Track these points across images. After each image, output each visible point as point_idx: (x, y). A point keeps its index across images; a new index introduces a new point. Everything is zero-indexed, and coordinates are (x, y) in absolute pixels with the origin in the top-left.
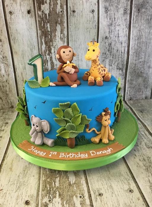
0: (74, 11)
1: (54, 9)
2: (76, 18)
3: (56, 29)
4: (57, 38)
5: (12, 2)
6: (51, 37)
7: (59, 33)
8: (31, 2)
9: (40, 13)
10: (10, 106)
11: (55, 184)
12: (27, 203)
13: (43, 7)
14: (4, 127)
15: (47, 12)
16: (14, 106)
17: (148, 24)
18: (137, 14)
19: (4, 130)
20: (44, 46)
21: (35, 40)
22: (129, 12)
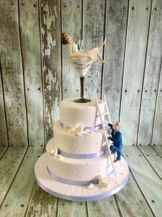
0: (66, 90)
1: (54, 89)
2: (67, 94)
3: (55, 99)
4: (55, 104)
5: (29, 83)
6: (52, 104)
7: (57, 101)
8: (41, 84)
9: (46, 90)
10: (22, 145)
11: (40, 197)
12: (22, 206)
13: (47, 87)
14: (16, 160)
15: (50, 90)
16: (25, 145)
17: (113, 99)
18: (105, 93)
19: (16, 162)
20: (47, 109)
21: (42, 104)
22: (100, 91)
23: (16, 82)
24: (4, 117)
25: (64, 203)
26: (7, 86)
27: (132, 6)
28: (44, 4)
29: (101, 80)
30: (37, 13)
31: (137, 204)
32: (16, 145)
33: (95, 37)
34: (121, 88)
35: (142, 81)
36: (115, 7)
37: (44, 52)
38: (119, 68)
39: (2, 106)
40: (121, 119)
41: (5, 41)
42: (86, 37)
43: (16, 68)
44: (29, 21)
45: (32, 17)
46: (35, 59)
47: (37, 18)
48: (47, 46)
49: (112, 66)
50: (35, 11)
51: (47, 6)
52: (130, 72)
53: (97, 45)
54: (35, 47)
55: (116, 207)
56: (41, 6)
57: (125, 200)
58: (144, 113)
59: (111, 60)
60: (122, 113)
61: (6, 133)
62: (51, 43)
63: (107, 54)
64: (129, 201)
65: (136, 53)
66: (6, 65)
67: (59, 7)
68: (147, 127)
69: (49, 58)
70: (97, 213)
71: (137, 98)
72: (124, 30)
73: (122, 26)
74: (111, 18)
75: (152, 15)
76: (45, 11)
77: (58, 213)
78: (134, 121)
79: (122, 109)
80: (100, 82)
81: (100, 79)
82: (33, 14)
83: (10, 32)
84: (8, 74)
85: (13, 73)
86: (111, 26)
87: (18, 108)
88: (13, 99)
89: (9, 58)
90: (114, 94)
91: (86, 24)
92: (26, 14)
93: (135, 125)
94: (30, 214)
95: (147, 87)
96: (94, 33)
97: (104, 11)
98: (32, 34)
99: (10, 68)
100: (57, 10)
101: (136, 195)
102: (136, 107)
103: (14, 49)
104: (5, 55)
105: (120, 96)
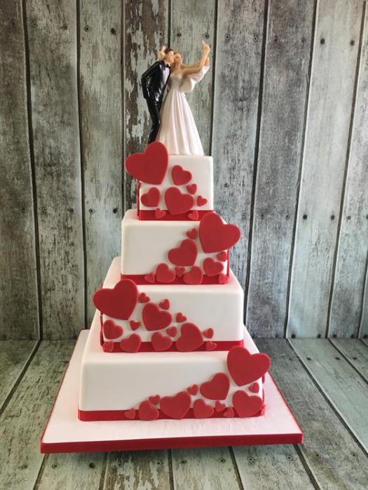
23: (65, 196)
24: (34, 272)
25: (186, 459)
26: (44, 203)
27: (321, 36)
28: (133, 29)
29: (251, 192)
30: (118, 47)
31: (347, 458)
32: (58, 335)
33: (241, 100)
34: (294, 210)
35: (340, 196)
36: (285, 38)
37: (130, 130)
38: (290, 166)
39: (32, 247)
40: (294, 278)
41: (45, 105)
42: (222, 99)
43: (67, 163)
44: (99, 64)
45: (107, 55)
46: (110, 145)
47: (116, 58)
48: (136, 119)
49: (275, 162)
50: (113, 42)
51: (140, 33)
52: (314, 175)
53: (244, 117)
54: (110, 119)
55: (301, 467)
56: (128, 32)
57: (318, 451)
58: (343, 265)
59: (273, 150)
60: (296, 264)
61: (36, 309)
62: (145, 112)
63: (265, 136)
64: (329, 454)
65: (329, 135)
66: (46, 158)
67: (166, 36)
68: (351, 296)
69: (140, 143)
70: (262, 480)
71: (330, 233)
72: (303, 86)
73: (299, 79)
74: (276, 61)
75: (363, 55)
76: (135, 44)
77: (174, 479)
78: (322, 283)
79: (296, 257)
80: (250, 196)
81: (250, 189)
82: (108, 49)
83: (58, 88)
84: (49, 178)
85: (59, 175)
86: (275, 77)
87: (66, 253)
88: (56, 232)
89: (52, 141)
90: (280, 223)
91: (222, 73)
92: (95, 47)
93: (324, 292)
94: (111, 483)
95: (350, 209)
96: (239, 92)
97: (260, 44)
98: (104, 92)
99: (54, 165)
100: (161, 42)
101: (342, 442)
102: (326, 253)
103: (64, 123)
104: (43, 135)
105: (292, 227)
